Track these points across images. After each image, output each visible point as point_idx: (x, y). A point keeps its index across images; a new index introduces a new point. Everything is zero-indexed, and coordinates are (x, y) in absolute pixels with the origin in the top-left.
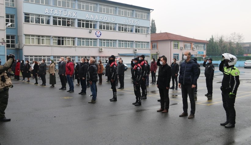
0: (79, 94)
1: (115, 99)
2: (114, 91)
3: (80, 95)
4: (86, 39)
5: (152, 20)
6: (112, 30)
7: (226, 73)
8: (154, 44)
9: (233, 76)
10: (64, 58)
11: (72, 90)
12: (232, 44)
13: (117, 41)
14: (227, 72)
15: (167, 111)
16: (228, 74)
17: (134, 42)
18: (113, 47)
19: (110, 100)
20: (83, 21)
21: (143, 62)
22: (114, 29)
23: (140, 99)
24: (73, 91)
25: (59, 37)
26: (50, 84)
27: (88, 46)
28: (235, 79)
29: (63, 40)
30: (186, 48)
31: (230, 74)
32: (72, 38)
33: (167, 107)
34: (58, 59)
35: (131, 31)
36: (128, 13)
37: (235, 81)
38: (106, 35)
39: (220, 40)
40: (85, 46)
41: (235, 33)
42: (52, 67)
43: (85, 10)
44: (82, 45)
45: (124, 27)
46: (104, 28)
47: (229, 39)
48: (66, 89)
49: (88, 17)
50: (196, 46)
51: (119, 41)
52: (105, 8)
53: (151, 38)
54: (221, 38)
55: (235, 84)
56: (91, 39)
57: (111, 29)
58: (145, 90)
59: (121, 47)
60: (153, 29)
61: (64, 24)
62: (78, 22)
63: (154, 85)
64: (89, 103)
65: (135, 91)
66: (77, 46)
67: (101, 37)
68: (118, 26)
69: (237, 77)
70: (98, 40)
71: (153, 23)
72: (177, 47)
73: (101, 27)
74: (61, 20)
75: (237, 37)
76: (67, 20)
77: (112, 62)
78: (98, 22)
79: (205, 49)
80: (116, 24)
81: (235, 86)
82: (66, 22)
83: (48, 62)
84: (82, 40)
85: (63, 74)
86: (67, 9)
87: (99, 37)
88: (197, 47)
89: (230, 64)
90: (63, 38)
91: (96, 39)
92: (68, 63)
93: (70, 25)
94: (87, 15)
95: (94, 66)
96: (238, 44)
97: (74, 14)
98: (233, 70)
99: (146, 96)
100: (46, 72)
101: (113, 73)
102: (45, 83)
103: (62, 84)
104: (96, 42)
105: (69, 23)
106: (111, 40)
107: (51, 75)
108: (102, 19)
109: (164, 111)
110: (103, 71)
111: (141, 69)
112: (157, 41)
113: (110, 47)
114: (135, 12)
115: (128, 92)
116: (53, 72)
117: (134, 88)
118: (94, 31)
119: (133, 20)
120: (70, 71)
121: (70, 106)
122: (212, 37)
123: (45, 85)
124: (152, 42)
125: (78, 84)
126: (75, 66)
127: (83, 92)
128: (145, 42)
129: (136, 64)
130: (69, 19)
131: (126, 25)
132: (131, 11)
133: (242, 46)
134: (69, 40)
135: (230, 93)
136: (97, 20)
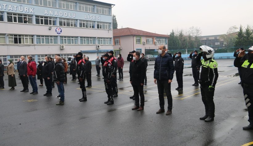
0: (45, 95)
1: (84, 99)
2: (84, 90)
3: (45, 97)
4: (46, 36)
5: (113, 16)
6: (73, 27)
7: (204, 66)
8: (116, 40)
9: (211, 69)
10: (24, 57)
11: (35, 91)
12: (191, 38)
13: (79, 38)
14: (205, 64)
15: (143, 109)
16: (207, 67)
17: (97, 38)
18: (75, 43)
19: (80, 100)
20: (42, 17)
21: (112, 58)
22: (75, 25)
23: (112, 97)
24: (37, 93)
25: (16, 35)
26: (9, 86)
27: (49, 44)
28: (214, 72)
29: (20, 38)
30: (148, 42)
31: (208, 67)
32: (30, 35)
33: (142, 104)
34: (16, 59)
35: (93, 27)
36: (89, 8)
37: (214, 74)
38: (67, 31)
39: (180, 34)
40: (45, 44)
41: (193, 27)
42: (11, 67)
43: (43, 5)
44: (42, 43)
45: (85, 23)
46: (64, 25)
47: (188, 33)
48: (28, 91)
49: (47, 13)
50: (158, 40)
51: (81, 37)
52: (65, 3)
53: (114, 33)
54: (181, 32)
55: (214, 77)
56: (51, 36)
57: (72, 25)
58: (116, 87)
59: (84, 44)
60: (115, 25)
61: (20, 21)
62: (36, 19)
63: (121, 81)
64: (57, 105)
65: (106, 89)
66: (36, 44)
67: (62, 34)
68: (79, 22)
69: (216, 70)
70: (59, 37)
71: (114, 18)
72: (140, 42)
73: (61, 24)
74: (17, 16)
75: (195, 31)
76: (23, 17)
77: (80, 60)
78: (58, 19)
79: (166, 44)
80: (77, 20)
81: (214, 79)
82: (23, 19)
83: (4, 62)
84: (41, 38)
85: (24, 75)
86: (22, 4)
87: (60, 34)
88: (159, 42)
89: (208, 56)
90: (20, 36)
91: (57, 36)
92: (29, 62)
93: (27, 21)
94: (46, 11)
95: (61, 64)
96: (196, 37)
97: (31, 10)
98: (211, 63)
99: (117, 94)
100: (4, 73)
101: (82, 71)
102: (4, 85)
103: (24, 86)
104: (56, 39)
105: (26, 19)
106: (72, 37)
107: (10, 76)
108: (62, 15)
109: (139, 109)
110: (68, 70)
111: (111, 65)
112: (119, 37)
113: (71, 44)
114: (96, 8)
115: (96, 90)
116: (12, 73)
117: (105, 86)
118: (54, 28)
119: (94, 15)
120: (33, 71)
121: (37, 110)
122: (173, 31)
123: (3, 88)
124: (114, 37)
125: (41, 85)
126: (37, 66)
127: (49, 93)
128: (107, 38)
129: (107, 60)
130: (25, 15)
131: (87, 21)
132: (92, 6)
133: (200, 40)
134: (27, 38)
135: (210, 87)
136: (56, 16)
